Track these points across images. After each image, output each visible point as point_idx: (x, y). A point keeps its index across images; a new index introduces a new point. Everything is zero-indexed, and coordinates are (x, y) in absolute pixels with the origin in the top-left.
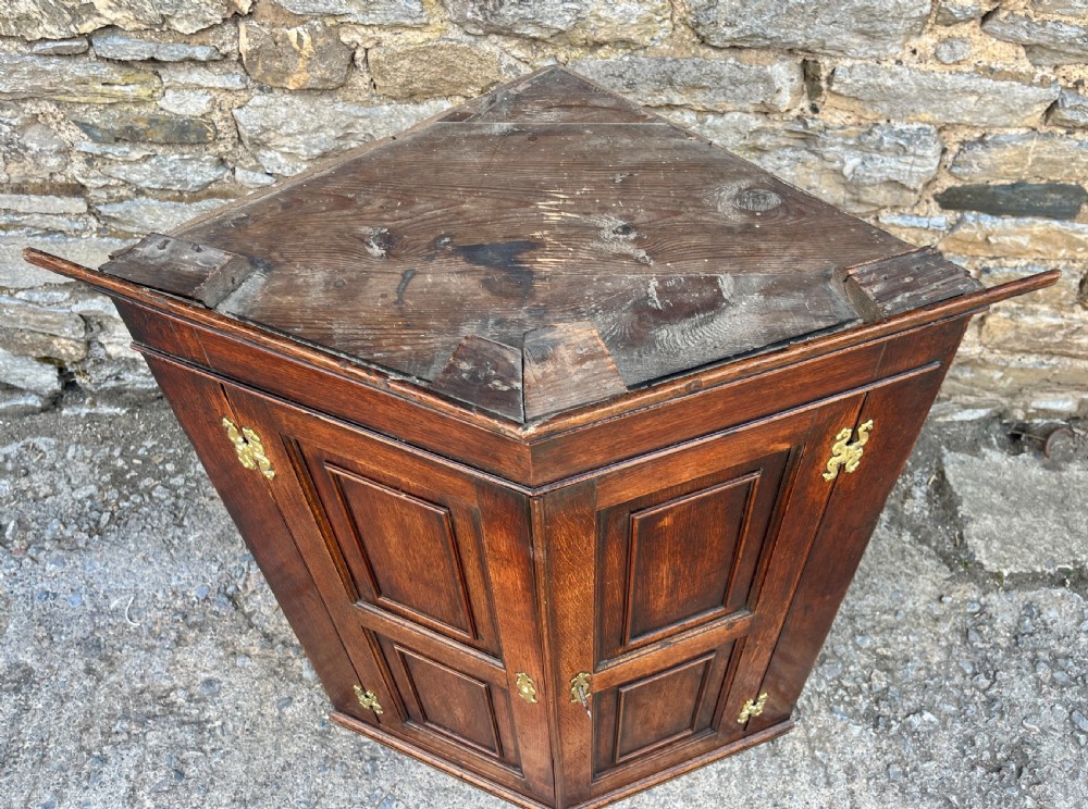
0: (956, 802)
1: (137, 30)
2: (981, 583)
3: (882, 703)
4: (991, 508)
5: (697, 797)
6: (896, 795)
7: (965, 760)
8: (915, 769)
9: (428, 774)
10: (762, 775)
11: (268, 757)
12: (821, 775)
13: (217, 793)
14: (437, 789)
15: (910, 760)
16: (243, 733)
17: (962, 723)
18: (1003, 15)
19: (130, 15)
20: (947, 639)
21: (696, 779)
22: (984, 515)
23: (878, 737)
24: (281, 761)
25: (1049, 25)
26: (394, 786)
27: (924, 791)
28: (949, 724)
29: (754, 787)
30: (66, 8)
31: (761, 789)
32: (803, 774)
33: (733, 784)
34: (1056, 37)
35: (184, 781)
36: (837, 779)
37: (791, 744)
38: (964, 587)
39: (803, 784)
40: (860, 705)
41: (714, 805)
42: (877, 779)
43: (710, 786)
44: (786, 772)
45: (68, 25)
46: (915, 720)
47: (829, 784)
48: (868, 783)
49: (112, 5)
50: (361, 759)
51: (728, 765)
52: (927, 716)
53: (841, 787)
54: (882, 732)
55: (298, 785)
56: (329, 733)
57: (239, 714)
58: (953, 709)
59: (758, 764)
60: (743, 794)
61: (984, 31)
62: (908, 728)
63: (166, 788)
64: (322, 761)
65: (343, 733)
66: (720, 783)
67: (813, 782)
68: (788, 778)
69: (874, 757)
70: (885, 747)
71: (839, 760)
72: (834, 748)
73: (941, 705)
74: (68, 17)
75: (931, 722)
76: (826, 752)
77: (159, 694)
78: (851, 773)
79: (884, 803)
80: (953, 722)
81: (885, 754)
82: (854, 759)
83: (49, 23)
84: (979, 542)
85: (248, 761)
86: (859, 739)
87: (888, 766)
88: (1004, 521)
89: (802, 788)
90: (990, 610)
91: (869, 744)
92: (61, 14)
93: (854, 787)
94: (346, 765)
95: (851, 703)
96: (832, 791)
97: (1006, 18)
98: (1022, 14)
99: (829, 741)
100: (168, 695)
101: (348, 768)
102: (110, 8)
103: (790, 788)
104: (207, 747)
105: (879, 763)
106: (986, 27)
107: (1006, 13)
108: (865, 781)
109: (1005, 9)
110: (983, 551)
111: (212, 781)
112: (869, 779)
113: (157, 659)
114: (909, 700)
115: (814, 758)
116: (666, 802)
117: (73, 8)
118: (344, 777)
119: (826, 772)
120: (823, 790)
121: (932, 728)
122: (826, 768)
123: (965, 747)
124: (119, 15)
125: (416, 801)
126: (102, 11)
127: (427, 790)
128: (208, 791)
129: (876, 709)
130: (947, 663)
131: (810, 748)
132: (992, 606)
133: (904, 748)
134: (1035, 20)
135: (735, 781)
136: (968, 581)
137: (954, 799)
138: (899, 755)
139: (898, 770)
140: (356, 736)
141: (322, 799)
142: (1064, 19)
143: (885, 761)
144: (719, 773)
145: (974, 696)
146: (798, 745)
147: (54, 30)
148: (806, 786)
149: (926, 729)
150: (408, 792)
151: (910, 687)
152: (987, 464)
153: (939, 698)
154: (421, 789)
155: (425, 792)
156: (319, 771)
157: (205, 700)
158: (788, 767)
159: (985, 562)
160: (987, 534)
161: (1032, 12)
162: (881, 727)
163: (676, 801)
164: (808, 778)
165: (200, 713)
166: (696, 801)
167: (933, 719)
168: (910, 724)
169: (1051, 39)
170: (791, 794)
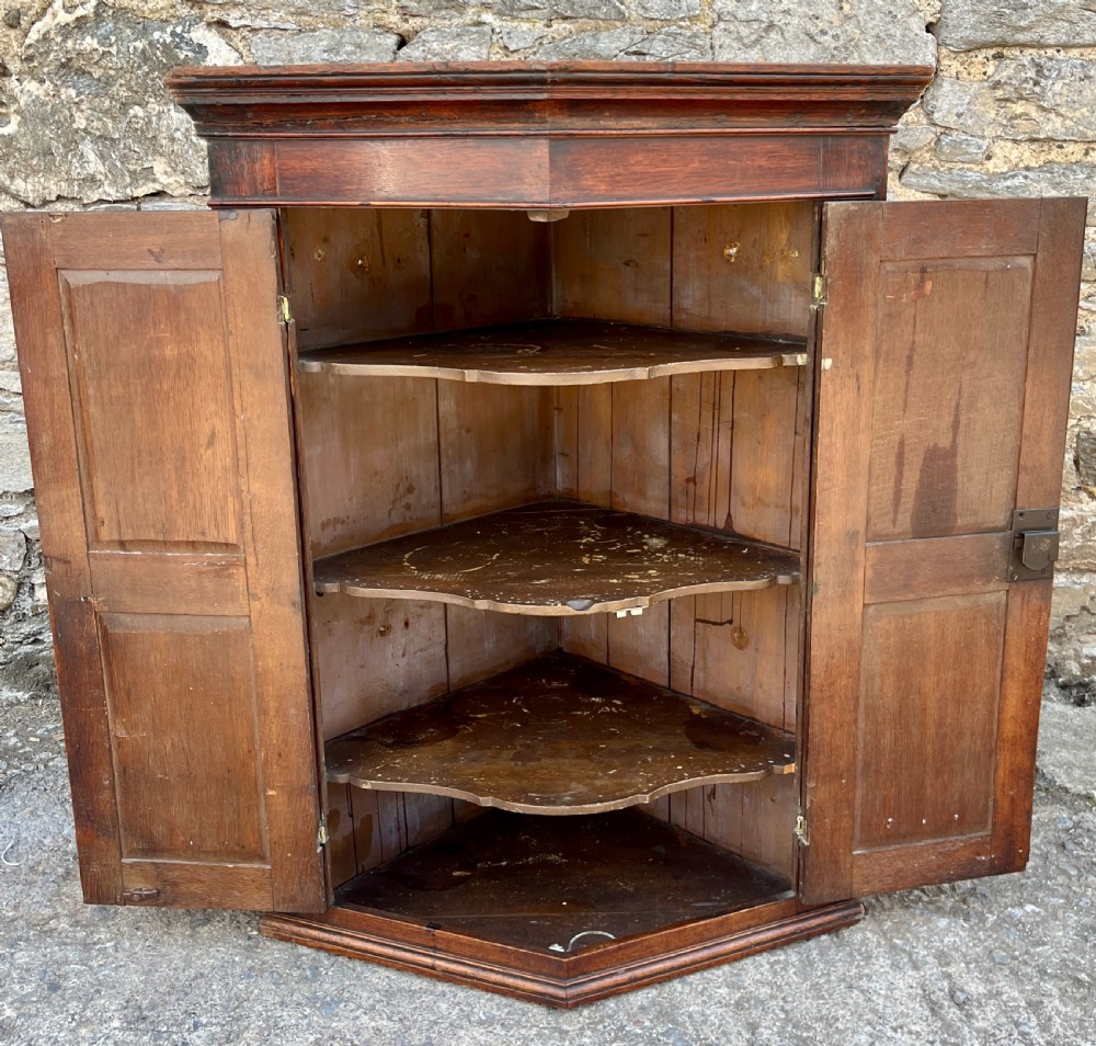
0: (1087, 978)
1: (181, 196)
2: (1069, 804)
3: (971, 900)
4: (1064, 744)
5: (746, 985)
6: (1007, 976)
7: (1089, 944)
8: (1027, 952)
9: (388, 977)
10: (827, 962)
11: (175, 969)
12: (905, 960)
13: (103, 1001)
14: (401, 990)
15: (1017, 946)
16: (142, 949)
17: (1076, 914)
18: (913, 167)
19: (181, 179)
20: (1040, 849)
21: (743, 969)
22: (1057, 749)
23: (971, 928)
24: (192, 973)
25: (955, 172)
26: (343, 990)
27: (1043, 972)
28: (1060, 915)
29: (819, 974)
30: (129, 171)
31: (829, 974)
32: (881, 959)
33: (791, 972)
34: (963, 182)
35: (59, 992)
36: (926, 963)
37: (860, 934)
38: (1049, 808)
39: (882, 967)
40: (944, 903)
41: (769, 992)
42: (977, 961)
43: (762, 974)
44: (858, 958)
45: (126, 187)
46: (1018, 912)
47: (916, 967)
48: (967, 967)
49: (169, 170)
50: (298, 968)
51: (782, 958)
52: (1029, 908)
53: (932, 970)
54: (977, 924)
55: (213, 991)
56: (257, 947)
57: (139, 933)
58: (1062, 901)
59: (821, 954)
60: (805, 980)
61: (903, 184)
62: (1008, 920)
63: (35, 999)
64: (246, 969)
65: (275, 947)
66: (775, 973)
67: (896, 966)
68: (862, 963)
69: (971, 944)
70: (982, 937)
71: (925, 947)
72: (918, 938)
73: (1046, 899)
74: (128, 180)
75: (1038, 914)
76: (908, 940)
77: (35, 922)
78: (943, 958)
79: (992, 982)
80: (1064, 913)
81: (985, 941)
82: (944, 946)
83: (109, 185)
84: (1057, 770)
85: (148, 973)
86: (948, 929)
87: (990, 952)
88: (1083, 755)
89: (882, 970)
90: (1086, 825)
91: (961, 933)
92: (123, 175)
93: (951, 969)
94: (278, 973)
95: (930, 902)
96: (922, 973)
97: (917, 169)
98: (930, 165)
99: (910, 932)
100: (48, 923)
101: (281, 976)
102: (166, 173)
103: (866, 971)
104: (94, 963)
105: (977, 949)
106: (903, 181)
107: (917, 166)
108: (963, 965)
109: (915, 162)
110: (1063, 776)
111: (98, 991)
112: (968, 964)
113: (38, 890)
114: (1004, 896)
115: (894, 947)
116: (705, 989)
117: (135, 171)
118: (274, 984)
119: (911, 960)
120: (910, 973)
121: (1038, 919)
122: (910, 955)
123: (1086, 934)
124: (171, 180)
125: (371, 1001)
126: (158, 176)
127: (386, 991)
128: (92, 999)
129: (965, 907)
130: (1045, 867)
131: (886, 938)
132: (1087, 821)
133: (1008, 937)
134: (942, 169)
135: (793, 970)
136: (1053, 803)
137: (1083, 976)
138: (1003, 943)
139: (1004, 954)
140: (292, 948)
141: (245, 1003)
142: (966, 166)
143: (986, 948)
144: (772, 965)
145: (1085, 891)
146: (869, 935)
147: (112, 191)
148: (888, 969)
149: (1032, 920)
150: (360, 993)
151: (1003, 887)
152: (1049, 713)
153: (1041, 895)
154: (379, 991)
155: (383, 993)
156: (242, 979)
157: (96, 925)
158: (860, 954)
159: (1068, 785)
160: (1066, 764)
161: (937, 162)
162: (974, 920)
163: (719, 987)
164: (889, 962)
165: (87, 935)
166: (745, 988)
167: (1037, 910)
168: (1010, 916)
169: (961, 185)
170: (867, 975)
